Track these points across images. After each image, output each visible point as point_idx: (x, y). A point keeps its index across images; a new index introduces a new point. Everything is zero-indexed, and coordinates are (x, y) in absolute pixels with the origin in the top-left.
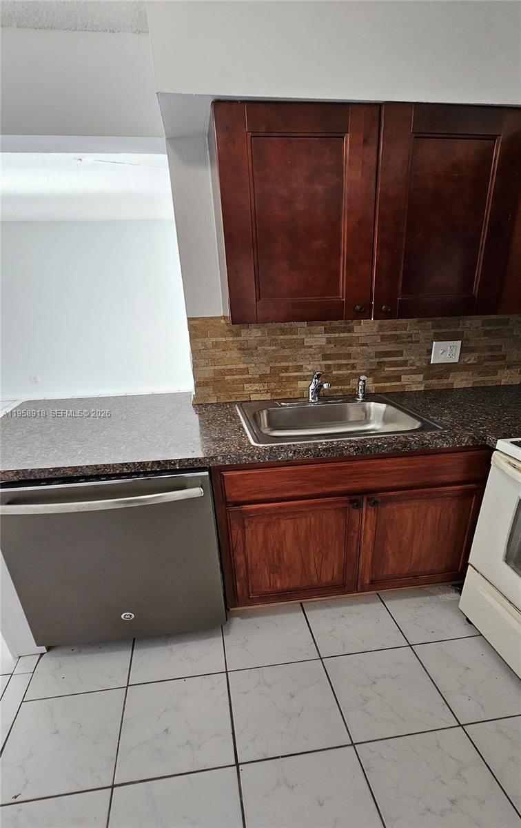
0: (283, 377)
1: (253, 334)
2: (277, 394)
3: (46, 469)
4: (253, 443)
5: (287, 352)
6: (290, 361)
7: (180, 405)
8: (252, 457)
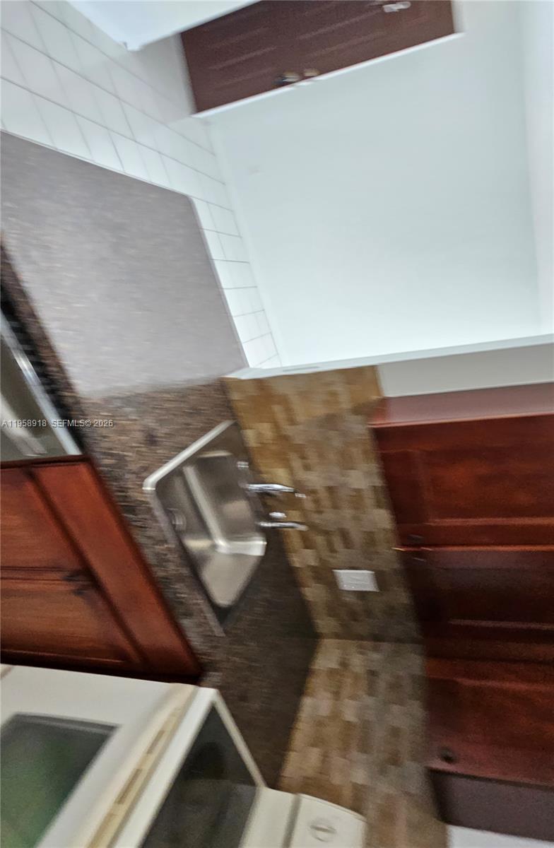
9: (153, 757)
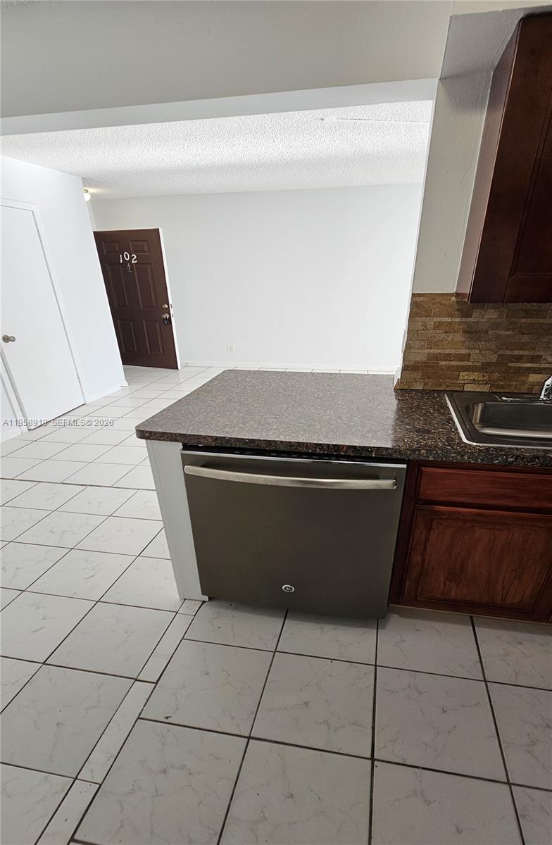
0: (511, 367)
1: (487, 316)
2: (497, 387)
3: (242, 439)
4: (465, 440)
5: (525, 339)
6: (526, 349)
7: (380, 388)
8: (462, 456)
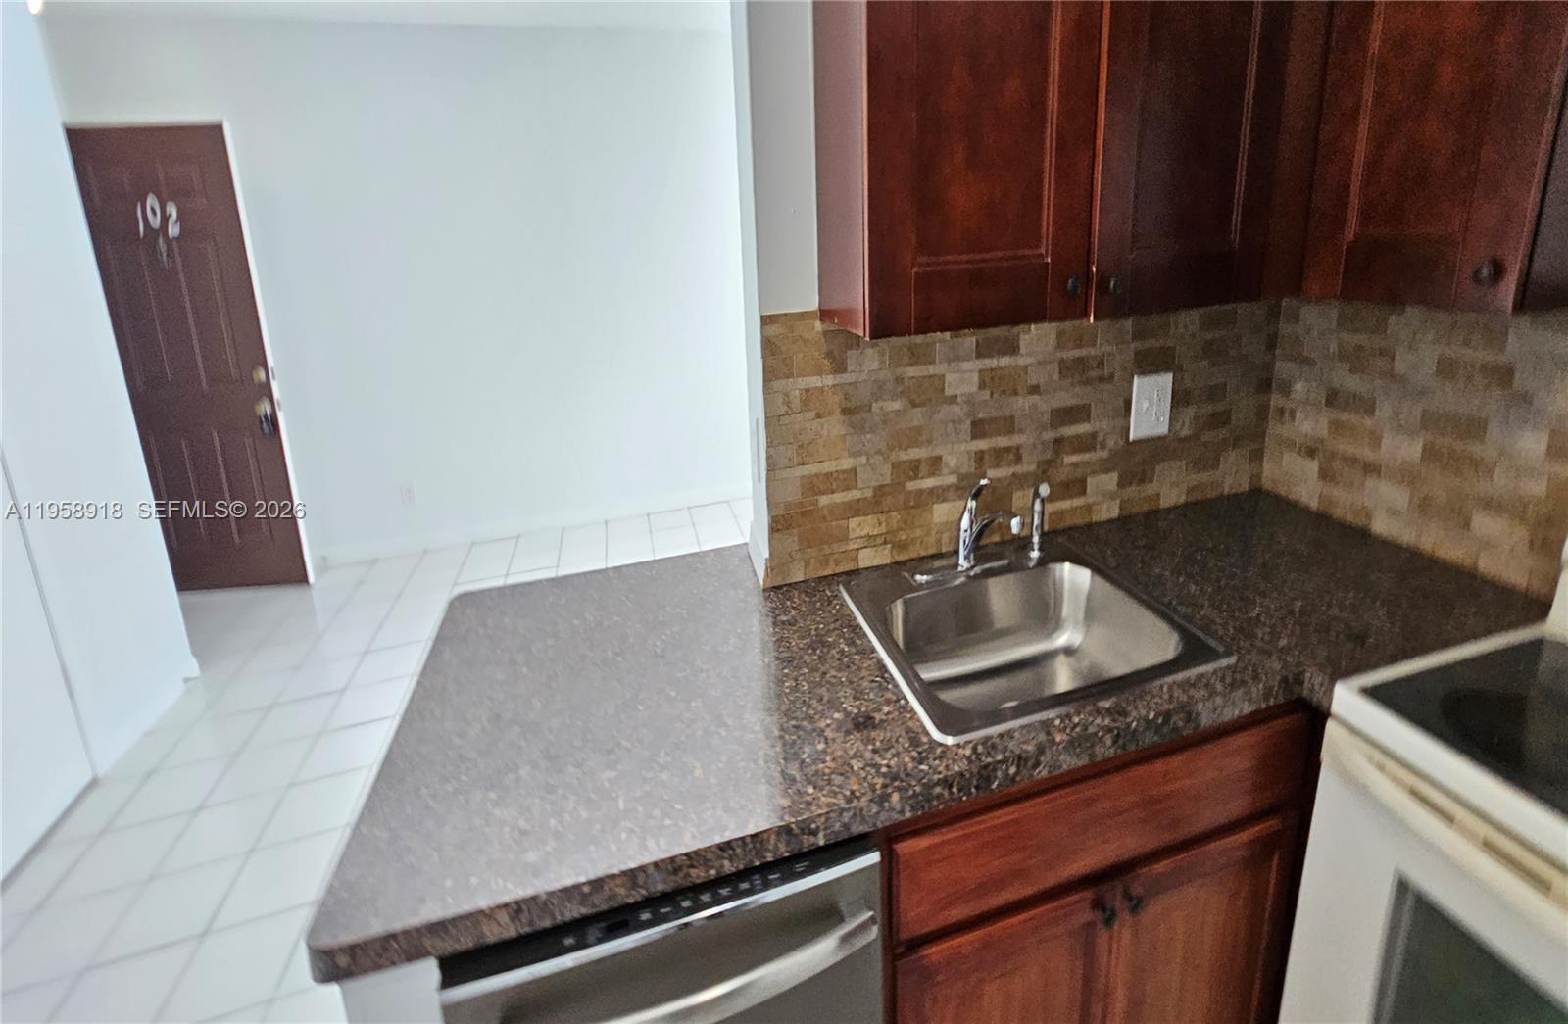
0: (911, 493)
1: (866, 367)
4: (935, 733)
5: (918, 417)
6: (922, 443)
9: (1460, 813)
